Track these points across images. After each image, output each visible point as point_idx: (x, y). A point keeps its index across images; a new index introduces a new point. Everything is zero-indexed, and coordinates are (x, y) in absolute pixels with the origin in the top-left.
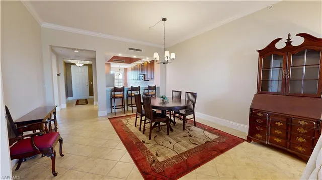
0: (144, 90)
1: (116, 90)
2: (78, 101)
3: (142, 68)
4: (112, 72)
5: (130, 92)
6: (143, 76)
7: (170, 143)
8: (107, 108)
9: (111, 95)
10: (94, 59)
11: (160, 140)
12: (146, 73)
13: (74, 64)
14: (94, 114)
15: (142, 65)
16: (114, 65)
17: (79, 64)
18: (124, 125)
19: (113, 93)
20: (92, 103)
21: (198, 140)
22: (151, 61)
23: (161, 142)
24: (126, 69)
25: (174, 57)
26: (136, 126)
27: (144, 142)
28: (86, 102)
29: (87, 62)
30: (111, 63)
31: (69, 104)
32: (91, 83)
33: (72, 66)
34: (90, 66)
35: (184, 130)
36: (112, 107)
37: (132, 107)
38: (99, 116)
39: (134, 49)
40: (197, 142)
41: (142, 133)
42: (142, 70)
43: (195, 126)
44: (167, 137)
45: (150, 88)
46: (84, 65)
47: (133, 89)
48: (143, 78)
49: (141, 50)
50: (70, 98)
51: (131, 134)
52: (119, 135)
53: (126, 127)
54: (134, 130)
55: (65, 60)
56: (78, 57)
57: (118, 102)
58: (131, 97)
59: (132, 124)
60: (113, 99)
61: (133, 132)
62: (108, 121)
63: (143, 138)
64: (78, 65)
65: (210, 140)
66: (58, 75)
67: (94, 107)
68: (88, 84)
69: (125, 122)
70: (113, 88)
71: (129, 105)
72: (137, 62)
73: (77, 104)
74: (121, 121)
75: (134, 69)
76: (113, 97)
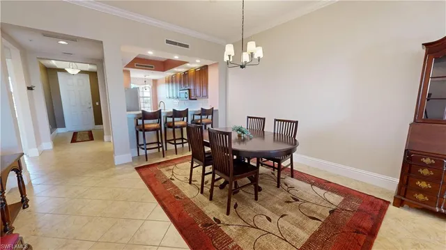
0: (194, 115)
1: (145, 116)
2: (75, 134)
3: (185, 79)
4: (133, 86)
5: (170, 120)
6: (187, 91)
7: (269, 219)
8: (131, 147)
9: (137, 124)
10: (100, 61)
11: (247, 212)
12: (192, 87)
13: (63, 70)
14: (106, 161)
15: (186, 74)
16: (137, 74)
17: (73, 69)
18: (168, 182)
19: (140, 122)
20: (101, 138)
21: (314, 207)
22: (201, 68)
23: (251, 218)
24: (155, 82)
25: (261, 56)
26: (190, 183)
27: (219, 222)
28: (90, 136)
29: (88, 67)
30: (132, 70)
31: (57, 142)
32: (97, 104)
33: (60, 75)
34: (93, 75)
35: (278, 186)
36: (139, 146)
37: (175, 144)
38: (116, 164)
39: (175, 43)
40: (314, 212)
41: (206, 200)
42: (185, 83)
43: (292, 177)
44: (256, 205)
45: (204, 112)
46: (82, 72)
47: (176, 114)
48: (187, 96)
49: (187, 46)
50: (60, 130)
51: (187, 202)
52: (164, 208)
53: (173, 185)
54: (190, 192)
55: (43, 62)
56: (68, 56)
57: (151, 137)
58: (174, 127)
59: (182, 178)
60: (141, 133)
61: (189, 196)
62: (136, 173)
63: (213, 210)
64: (70, 71)
65: (334, 207)
66: (30, 88)
67: (106, 145)
68: (91, 105)
69: (168, 175)
70: (141, 112)
71: (169, 141)
72: (176, 69)
73: (74, 141)
74: (161, 172)
75: (171, 81)
76: (141, 129)
